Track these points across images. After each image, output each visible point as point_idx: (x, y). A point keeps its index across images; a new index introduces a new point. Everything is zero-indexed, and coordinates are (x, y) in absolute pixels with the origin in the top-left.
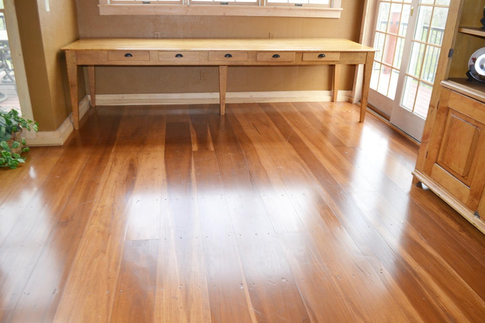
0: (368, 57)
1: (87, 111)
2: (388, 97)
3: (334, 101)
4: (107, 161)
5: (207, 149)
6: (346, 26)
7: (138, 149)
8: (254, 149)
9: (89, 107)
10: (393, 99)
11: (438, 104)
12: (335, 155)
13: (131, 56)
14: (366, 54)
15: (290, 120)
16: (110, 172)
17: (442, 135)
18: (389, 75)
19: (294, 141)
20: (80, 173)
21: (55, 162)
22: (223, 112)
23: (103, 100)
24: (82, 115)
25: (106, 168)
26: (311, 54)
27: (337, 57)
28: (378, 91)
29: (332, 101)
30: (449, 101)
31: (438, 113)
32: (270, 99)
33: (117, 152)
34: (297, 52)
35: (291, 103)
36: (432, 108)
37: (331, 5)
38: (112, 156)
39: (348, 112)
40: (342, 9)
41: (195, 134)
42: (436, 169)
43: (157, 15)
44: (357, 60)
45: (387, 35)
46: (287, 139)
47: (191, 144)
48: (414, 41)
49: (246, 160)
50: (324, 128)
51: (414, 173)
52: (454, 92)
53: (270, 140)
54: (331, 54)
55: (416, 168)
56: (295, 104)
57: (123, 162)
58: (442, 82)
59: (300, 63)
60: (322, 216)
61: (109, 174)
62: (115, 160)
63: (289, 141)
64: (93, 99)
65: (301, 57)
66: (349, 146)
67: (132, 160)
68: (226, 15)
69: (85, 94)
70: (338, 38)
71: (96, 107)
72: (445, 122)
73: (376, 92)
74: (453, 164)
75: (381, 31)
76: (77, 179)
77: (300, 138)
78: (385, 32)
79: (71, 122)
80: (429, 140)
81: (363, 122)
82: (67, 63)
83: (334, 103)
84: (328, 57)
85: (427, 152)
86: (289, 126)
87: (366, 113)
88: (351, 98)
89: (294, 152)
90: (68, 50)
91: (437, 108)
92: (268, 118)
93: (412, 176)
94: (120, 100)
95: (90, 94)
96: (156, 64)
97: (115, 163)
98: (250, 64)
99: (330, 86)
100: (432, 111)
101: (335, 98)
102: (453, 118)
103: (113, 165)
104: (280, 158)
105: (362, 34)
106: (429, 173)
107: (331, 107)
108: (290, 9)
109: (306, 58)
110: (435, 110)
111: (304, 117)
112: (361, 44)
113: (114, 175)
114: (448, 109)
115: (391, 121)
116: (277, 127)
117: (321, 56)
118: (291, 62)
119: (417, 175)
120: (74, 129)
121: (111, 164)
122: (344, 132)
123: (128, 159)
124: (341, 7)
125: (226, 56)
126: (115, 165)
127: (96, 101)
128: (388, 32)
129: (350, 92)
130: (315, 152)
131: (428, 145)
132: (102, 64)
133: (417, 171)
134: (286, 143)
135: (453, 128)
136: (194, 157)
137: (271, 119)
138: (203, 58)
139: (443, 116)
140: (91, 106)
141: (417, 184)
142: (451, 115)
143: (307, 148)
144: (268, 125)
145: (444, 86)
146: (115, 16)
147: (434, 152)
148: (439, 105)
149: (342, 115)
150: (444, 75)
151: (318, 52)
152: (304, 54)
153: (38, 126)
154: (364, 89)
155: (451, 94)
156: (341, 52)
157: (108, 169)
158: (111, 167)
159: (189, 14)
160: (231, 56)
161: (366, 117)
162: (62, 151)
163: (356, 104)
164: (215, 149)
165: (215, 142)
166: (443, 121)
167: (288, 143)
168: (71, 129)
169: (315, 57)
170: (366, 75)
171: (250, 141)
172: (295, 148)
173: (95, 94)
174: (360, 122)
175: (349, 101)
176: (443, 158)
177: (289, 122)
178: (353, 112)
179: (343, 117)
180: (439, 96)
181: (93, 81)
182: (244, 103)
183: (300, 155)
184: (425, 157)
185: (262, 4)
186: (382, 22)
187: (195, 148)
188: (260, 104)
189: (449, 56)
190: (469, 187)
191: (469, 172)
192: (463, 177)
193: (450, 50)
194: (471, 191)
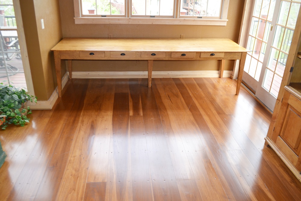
0: (243, 56)
1: (67, 83)
2: (255, 78)
3: (221, 77)
4: (78, 123)
5: (139, 114)
6: (230, 31)
7: (96, 113)
8: (168, 114)
9: (68, 79)
10: (258, 81)
11: (282, 100)
12: (218, 121)
13: (94, 54)
14: (241, 53)
15: (191, 92)
16: (79, 131)
17: (284, 119)
18: (258, 55)
19: (193, 108)
20: (61, 131)
21: (47, 122)
22: (150, 85)
23: (77, 75)
24: (63, 87)
25: (77, 128)
26: (206, 54)
27: (222, 56)
28: (249, 74)
29: (220, 77)
30: (289, 99)
31: (282, 105)
32: (180, 75)
33: (84, 115)
34: (197, 53)
35: (193, 78)
36: (278, 101)
37: (220, 18)
38: (81, 119)
39: (229, 86)
40: (228, 20)
41: (132, 103)
42: (279, 140)
43: (110, 24)
44: (235, 57)
45: (256, 39)
46: (189, 108)
47: (129, 110)
49: (162, 123)
50: (212, 98)
51: (266, 139)
52: (292, 95)
53: (178, 108)
54: (218, 53)
55: (267, 136)
56: (196, 79)
57: (87, 123)
58: (286, 87)
59: (198, 59)
60: (206, 168)
61: (79, 132)
62: (83, 121)
63: (190, 109)
64: (71, 75)
65: (199, 55)
66: (227, 114)
67: (93, 122)
68: (154, 24)
69: (66, 71)
70: (224, 38)
71: (72, 79)
72: (286, 112)
73: (247, 74)
74: (289, 139)
75: (253, 35)
76: (60, 135)
77: (197, 107)
78: (255, 36)
79: (57, 92)
80: (276, 120)
81: (238, 95)
82: (55, 58)
83: (221, 79)
84: (216, 56)
85: (274, 128)
86: (190, 97)
87: (241, 88)
88: (231, 76)
89: (192, 118)
90: (55, 50)
91: (282, 102)
92: (178, 90)
93: (265, 140)
94: (87, 75)
95: (69, 71)
96: (108, 59)
97: (83, 124)
98: (167, 59)
99: (219, 68)
100: (279, 103)
101: (221, 76)
102: (290, 111)
103: (81, 126)
104: (183, 122)
105: (240, 36)
106: (275, 141)
107: (219, 82)
108: (194, 20)
109: (203, 56)
110: (280, 103)
111: (201, 90)
112: (239, 44)
113: (82, 133)
114: (288, 104)
115: (256, 95)
116: (183, 97)
117: (212, 54)
118: (193, 58)
119: (268, 141)
120: (59, 97)
121: (80, 124)
122: (225, 102)
123: (90, 121)
124: (227, 19)
125: (152, 55)
126: (82, 126)
127: (72, 76)
128: (257, 37)
129: (231, 71)
130: (206, 118)
131: (275, 123)
132: (75, 59)
133: (268, 138)
134: (188, 110)
135: (290, 117)
136: (130, 121)
137: (180, 91)
138: (138, 56)
139: (285, 108)
140: (69, 79)
141: (268, 146)
142: (289, 109)
143: (200, 115)
144: (177, 96)
145: (287, 89)
146: (84, 24)
147: (278, 129)
148: (283, 100)
149: (224, 88)
150: (286, 82)
151: (210, 52)
152: (201, 54)
153: (37, 99)
154: (239, 75)
155: (290, 95)
156: (225, 52)
157: (78, 128)
158: (80, 127)
159: (130, 23)
160: (155, 55)
161: (240, 91)
162: (51, 114)
163: (235, 80)
164: (143, 114)
165: (144, 109)
166: (285, 111)
167: (189, 111)
168: (57, 97)
169: (208, 56)
170: (241, 66)
171: (165, 109)
172: (193, 115)
173: (72, 71)
174: (236, 95)
175: (231, 78)
176: (284, 134)
177: (191, 94)
178: (232, 86)
179: (225, 91)
180: (283, 95)
181: (71, 64)
182: (164, 78)
183: (196, 120)
184: (273, 130)
185: (176, 17)
186: (255, 21)
187: (131, 113)
188: (173, 79)
189: (290, 71)
190: (298, 156)
191: (298, 147)
192: (294, 149)
193: (291, 68)
194: (299, 159)
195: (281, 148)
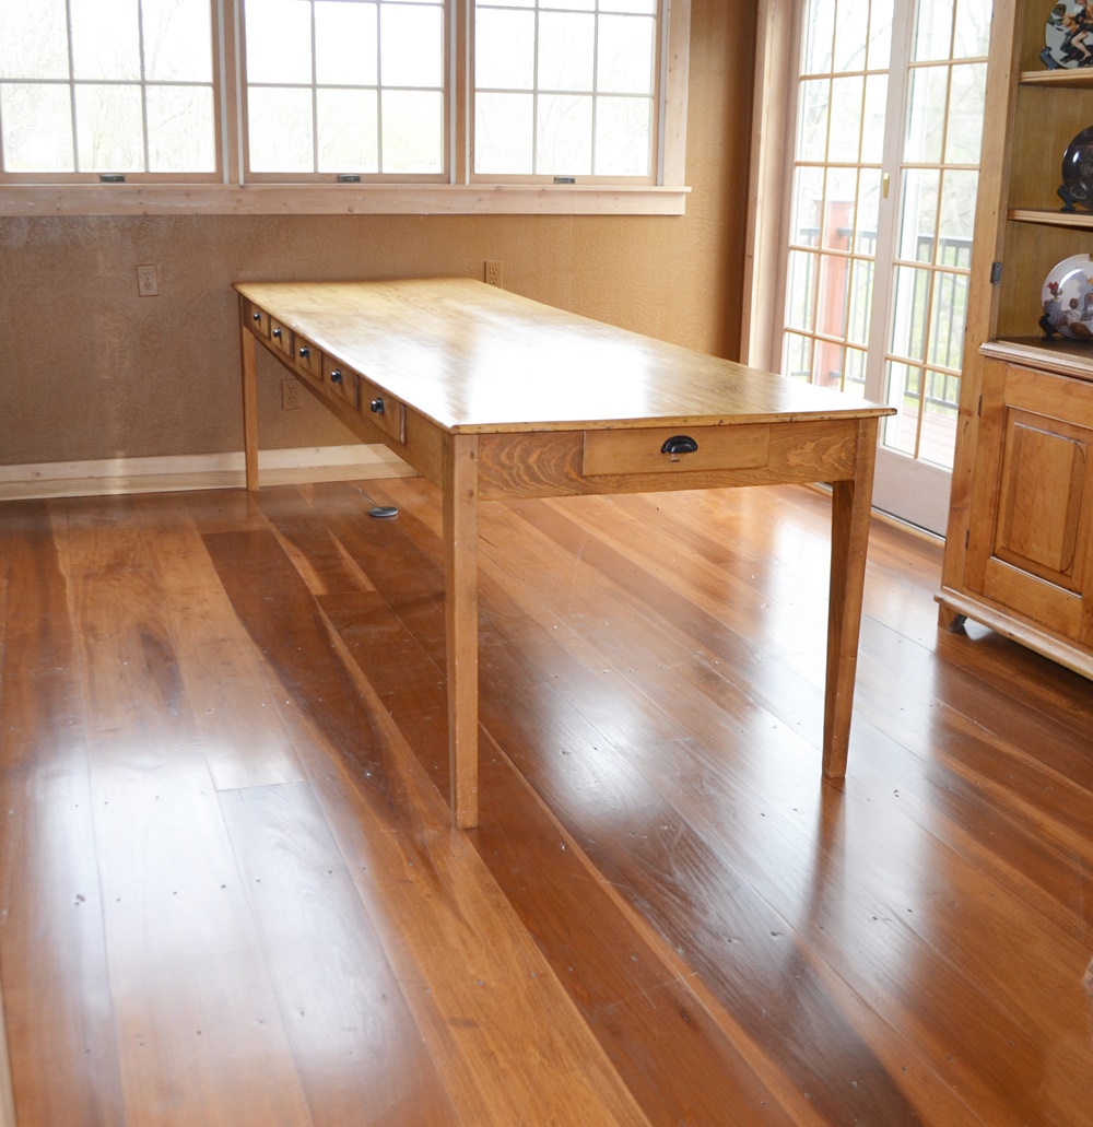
6: (704, 236)
11: (980, 403)
12: (721, 582)
15: (569, 510)
17: (1000, 480)
30: (1006, 390)
31: (982, 426)
36: (966, 417)
42: (996, 570)
45: (823, 256)
46: (575, 554)
48: (899, 265)
50: (673, 522)
51: (941, 595)
52: (1013, 366)
55: (943, 584)
58: (984, 346)
72: (1003, 445)
74: (1034, 545)
78: (816, 248)
80: (968, 500)
85: (968, 533)
91: (979, 414)
93: (937, 605)
94: (28, 482)
100: (967, 423)
102: (1019, 431)
105: (751, 257)
106: (978, 587)
110: (975, 419)
111: (610, 502)
114: (1006, 411)
119: (950, 600)
122: (732, 530)
130: (664, 577)
131: (967, 514)
133: (949, 589)
134: (578, 562)
135: (1022, 456)
139: (996, 430)
141: (952, 622)
142: (1015, 423)
144: (510, 526)
145: (989, 354)
147: (985, 526)
148: (983, 406)
150: (984, 328)
155: (1009, 371)
166: (996, 443)
176: (1009, 537)
177: (568, 515)
180: (980, 383)
184: (964, 546)
189: (992, 281)
190: (1080, 594)
191: (1073, 557)
192: (1062, 572)
193: (994, 265)
194: (1085, 601)
195: (1008, 603)
